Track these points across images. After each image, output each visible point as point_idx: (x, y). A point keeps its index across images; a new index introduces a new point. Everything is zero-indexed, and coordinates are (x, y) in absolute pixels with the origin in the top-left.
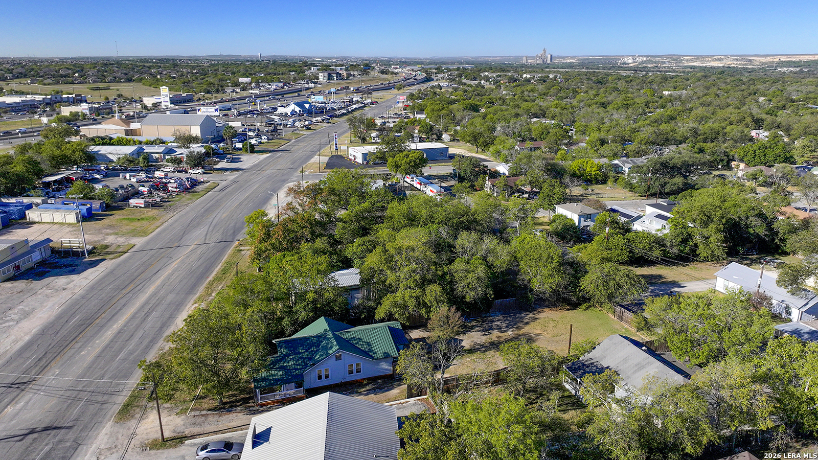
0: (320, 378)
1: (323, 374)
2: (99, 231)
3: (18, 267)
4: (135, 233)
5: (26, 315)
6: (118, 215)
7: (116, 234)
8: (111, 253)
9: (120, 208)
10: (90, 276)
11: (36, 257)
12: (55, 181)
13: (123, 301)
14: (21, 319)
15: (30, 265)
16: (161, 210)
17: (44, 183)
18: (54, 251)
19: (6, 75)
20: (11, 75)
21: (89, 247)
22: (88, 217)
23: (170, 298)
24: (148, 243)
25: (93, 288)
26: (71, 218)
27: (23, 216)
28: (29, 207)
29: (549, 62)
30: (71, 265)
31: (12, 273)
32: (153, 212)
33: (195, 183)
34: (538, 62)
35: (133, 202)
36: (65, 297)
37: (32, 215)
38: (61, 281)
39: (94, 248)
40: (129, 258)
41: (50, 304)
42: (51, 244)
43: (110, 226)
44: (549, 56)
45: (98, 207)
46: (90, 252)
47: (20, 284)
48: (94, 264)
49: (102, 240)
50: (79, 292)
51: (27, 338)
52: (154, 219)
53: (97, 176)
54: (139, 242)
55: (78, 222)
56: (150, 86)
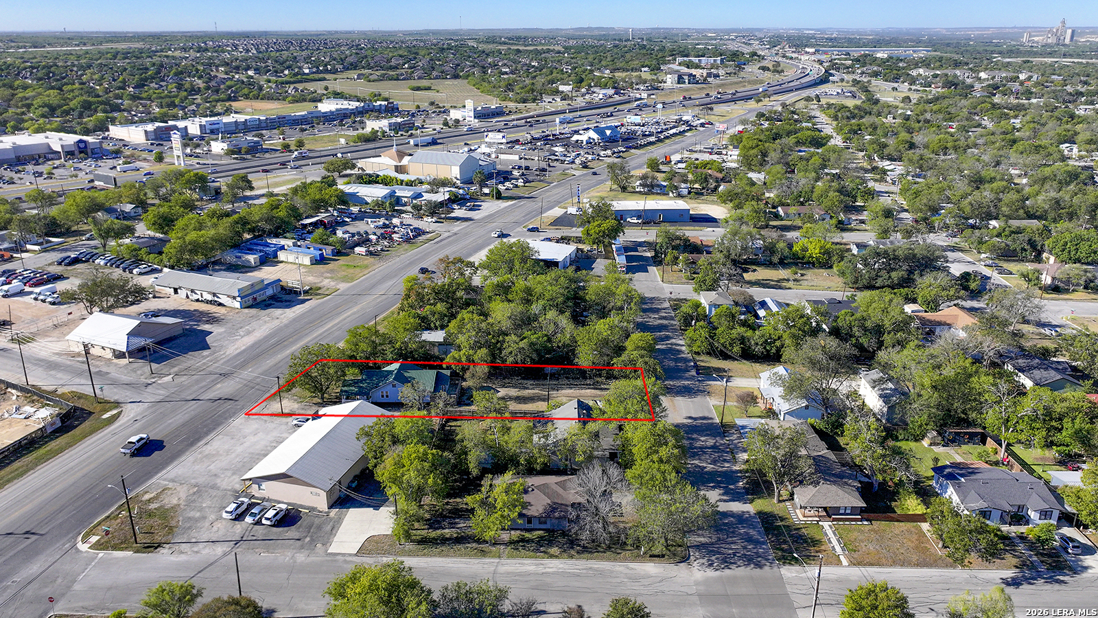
0: (383, 396)
1: (385, 394)
2: (322, 275)
3: (255, 299)
4: (345, 279)
5: (249, 333)
6: (343, 260)
7: (332, 278)
8: (319, 294)
9: (347, 255)
10: (298, 310)
11: (270, 292)
12: (311, 224)
13: (307, 331)
14: (245, 335)
15: (264, 297)
16: (377, 258)
17: (302, 224)
18: (283, 288)
19: (337, 66)
20: (341, 67)
21: (307, 288)
22: (321, 260)
23: (337, 333)
24: (348, 289)
25: (295, 320)
26: (307, 261)
27: (276, 256)
28: (282, 248)
29: (1067, 41)
30: (289, 301)
31: (251, 303)
32: (370, 260)
33: (419, 232)
34: (1050, 41)
35: (357, 249)
36: (276, 323)
37: (282, 256)
38: (277, 312)
39: (311, 289)
40: (329, 300)
41: (265, 327)
42: (281, 283)
43: (332, 271)
44: (1069, 32)
45: (330, 252)
46: (306, 292)
47: (253, 311)
48: (303, 301)
49: (320, 282)
50: (285, 321)
51: (243, 348)
52: (366, 267)
53: (347, 220)
54: (343, 286)
55: (312, 264)
56: (474, 85)
